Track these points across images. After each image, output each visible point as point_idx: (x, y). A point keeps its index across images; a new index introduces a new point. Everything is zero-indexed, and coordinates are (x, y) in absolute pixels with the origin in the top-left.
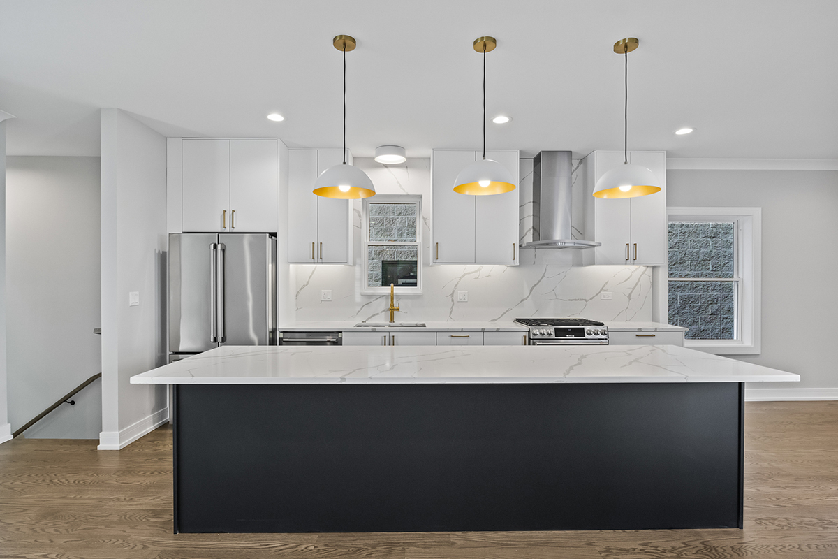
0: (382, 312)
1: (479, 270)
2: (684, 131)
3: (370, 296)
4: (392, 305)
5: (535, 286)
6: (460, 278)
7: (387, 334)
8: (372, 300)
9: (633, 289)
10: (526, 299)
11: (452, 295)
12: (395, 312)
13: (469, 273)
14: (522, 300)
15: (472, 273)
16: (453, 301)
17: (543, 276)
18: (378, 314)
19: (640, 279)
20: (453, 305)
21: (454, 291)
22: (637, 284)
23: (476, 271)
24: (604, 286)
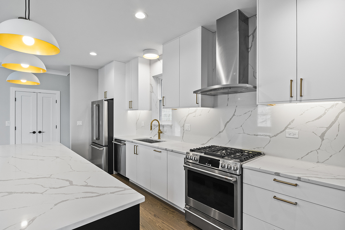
1: (195, 111)
4: (159, 130)
5: (228, 122)
6: (187, 116)
8: (155, 127)
9: (328, 128)
10: (222, 131)
11: (183, 126)
13: (191, 113)
14: (220, 132)
16: (184, 130)
17: (234, 115)
19: (337, 117)
20: (184, 132)
21: (184, 124)
22: (333, 123)
23: (194, 112)
24: (290, 124)
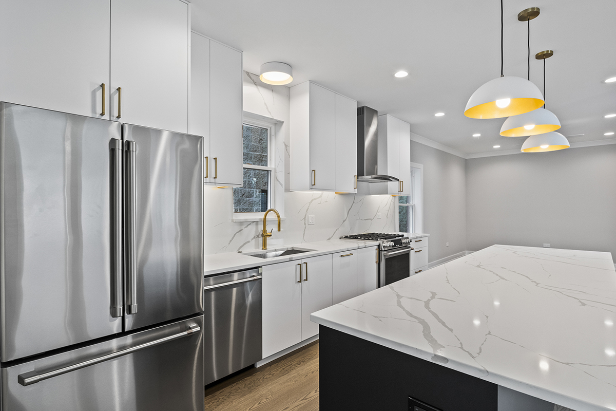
0: (252, 239)
1: (321, 196)
2: (440, 114)
3: (241, 223)
4: (264, 231)
5: (350, 209)
6: (310, 203)
7: (299, 262)
8: (243, 227)
9: (388, 211)
10: (346, 220)
11: (305, 218)
12: (268, 238)
13: (315, 199)
14: (344, 221)
15: (317, 199)
16: (305, 224)
17: (354, 202)
18: (249, 242)
20: (305, 228)
21: (306, 215)
22: (390, 207)
23: (319, 198)
24: (378, 209)
